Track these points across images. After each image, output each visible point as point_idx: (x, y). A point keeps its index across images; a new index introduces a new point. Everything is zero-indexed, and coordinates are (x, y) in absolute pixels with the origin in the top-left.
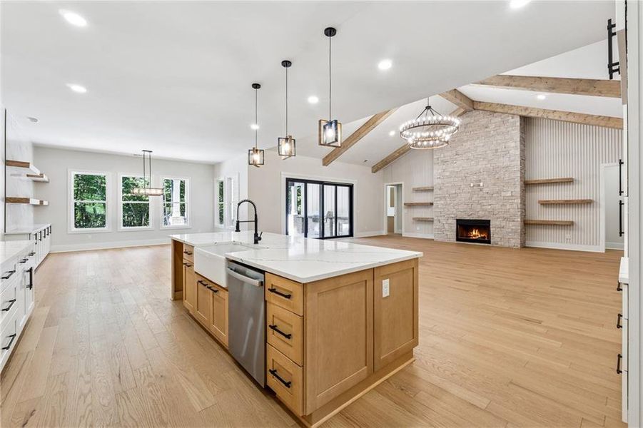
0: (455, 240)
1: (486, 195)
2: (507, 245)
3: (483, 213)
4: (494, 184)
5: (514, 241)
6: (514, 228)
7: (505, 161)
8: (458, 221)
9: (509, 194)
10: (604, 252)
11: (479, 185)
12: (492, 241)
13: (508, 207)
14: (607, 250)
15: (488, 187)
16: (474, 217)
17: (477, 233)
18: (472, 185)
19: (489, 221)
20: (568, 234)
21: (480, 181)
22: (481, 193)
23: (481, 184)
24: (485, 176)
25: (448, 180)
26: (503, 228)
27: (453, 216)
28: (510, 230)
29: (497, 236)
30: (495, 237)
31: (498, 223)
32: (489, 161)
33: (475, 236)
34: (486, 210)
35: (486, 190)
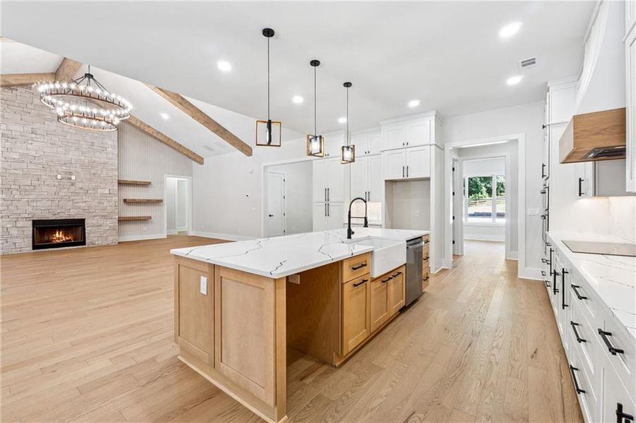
0: (31, 248)
1: (80, 191)
2: (105, 243)
3: (76, 211)
4: (90, 180)
5: (112, 238)
6: (111, 225)
7: (101, 157)
8: (35, 223)
9: (107, 191)
10: (166, 237)
11: (70, 179)
12: (87, 241)
13: (106, 204)
14: (168, 236)
15: (81, 182)
16: (63, 216)
17: (61, 236)
18: (59, 177)
19: (84, 219)
20: (144, 227)
21: (71, 173)
22: (73, 187)
23: (73, 178)
24: (79, 170)
25: (18, 165)
26: (100, 226)
27: (27, 216)
28: (108, 228)
29: (94, 235)
30: (90, 238)
31: (94, 222)
32: (83, 153)
33: (59, 239)
34: (79, 208)
35: (79, 185)
